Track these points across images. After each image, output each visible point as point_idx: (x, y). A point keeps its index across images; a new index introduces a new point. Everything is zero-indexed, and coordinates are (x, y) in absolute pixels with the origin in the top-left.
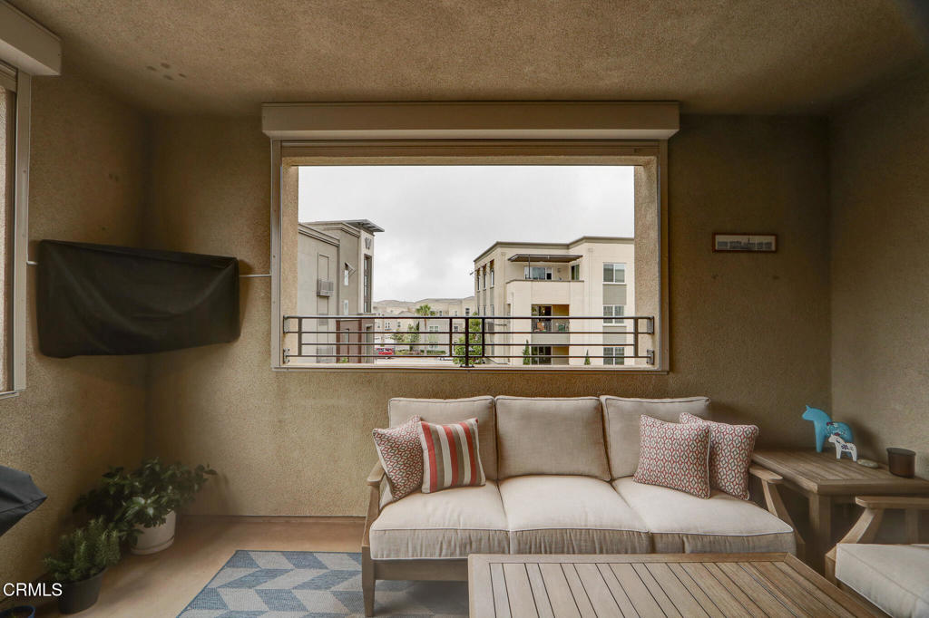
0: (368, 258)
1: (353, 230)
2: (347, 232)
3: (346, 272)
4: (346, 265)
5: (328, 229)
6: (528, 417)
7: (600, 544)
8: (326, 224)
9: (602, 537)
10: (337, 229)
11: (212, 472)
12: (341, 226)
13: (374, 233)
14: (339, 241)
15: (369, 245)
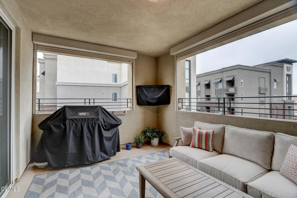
0: (289, 76)
1: (280, 64)
2: (275, 66)
3: (275, 83)
4: (275, 80)
5: (265, 66)
6: (234, 134)
7: (224, 177)
8: (264, 64)
9: (224, 176)
10: (269, 65)
11: (165, 133)
12: (271, 64)
13: (293, 64)
14: (270, 70)
15: (289, 69)
